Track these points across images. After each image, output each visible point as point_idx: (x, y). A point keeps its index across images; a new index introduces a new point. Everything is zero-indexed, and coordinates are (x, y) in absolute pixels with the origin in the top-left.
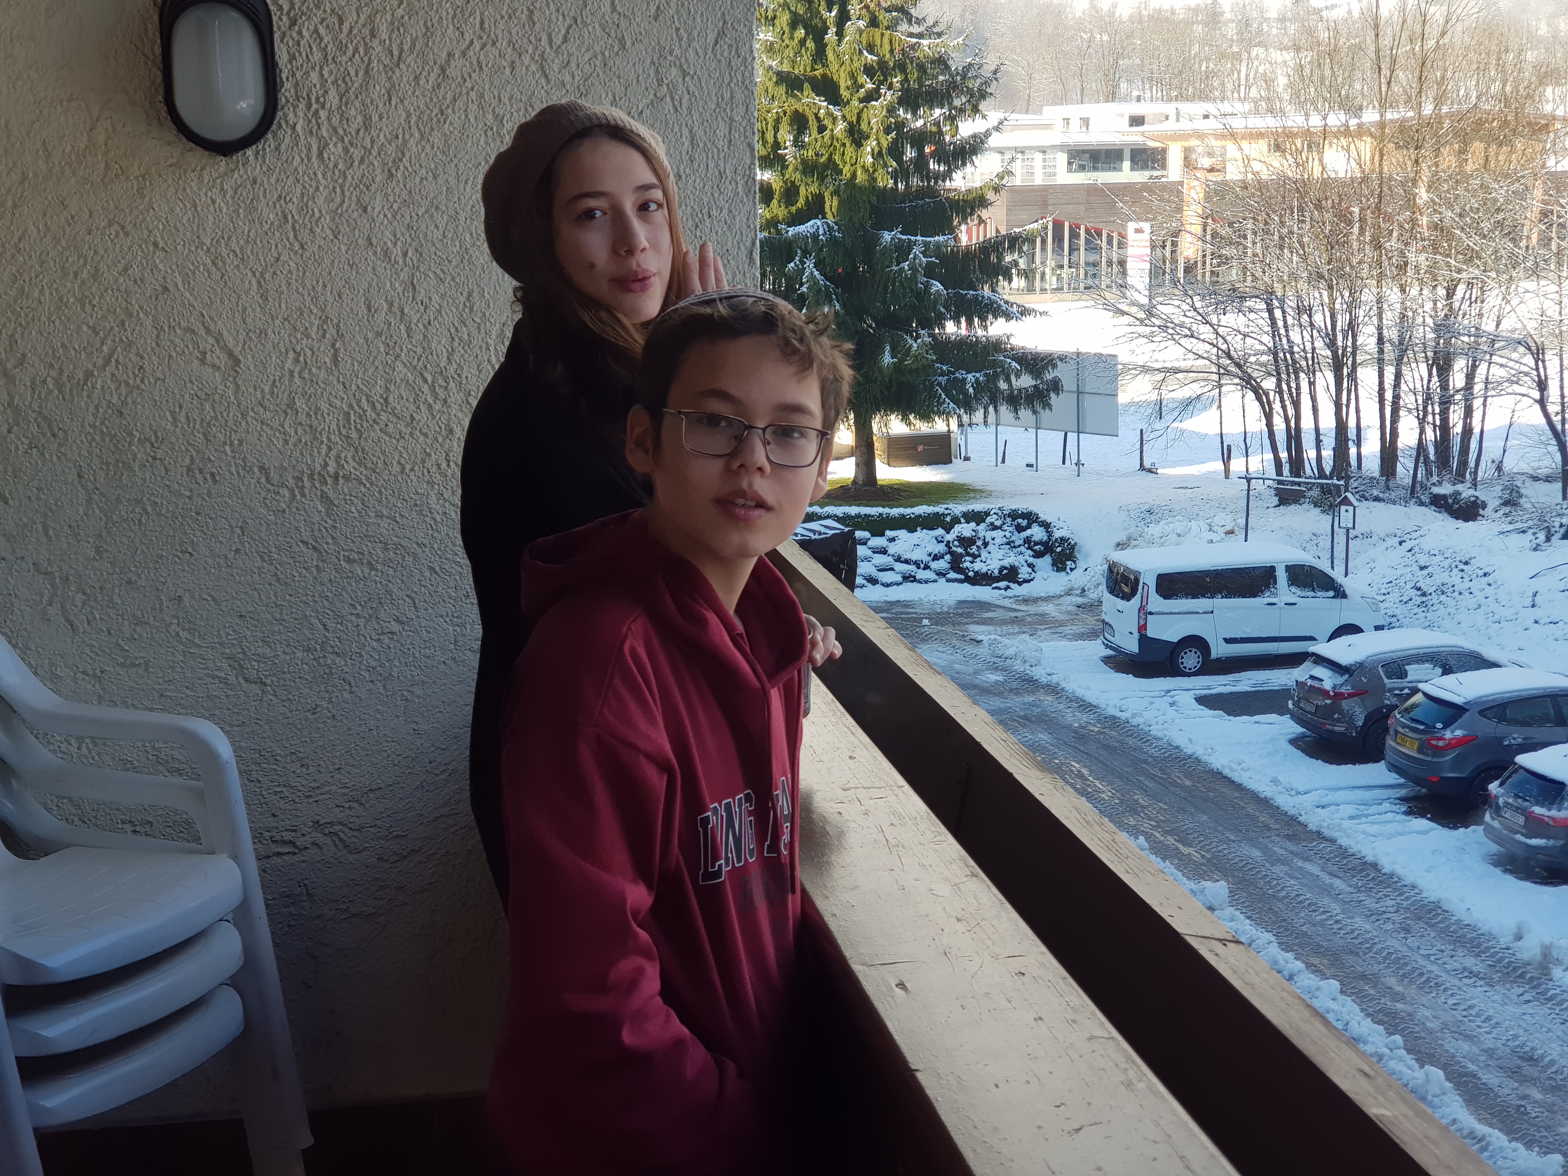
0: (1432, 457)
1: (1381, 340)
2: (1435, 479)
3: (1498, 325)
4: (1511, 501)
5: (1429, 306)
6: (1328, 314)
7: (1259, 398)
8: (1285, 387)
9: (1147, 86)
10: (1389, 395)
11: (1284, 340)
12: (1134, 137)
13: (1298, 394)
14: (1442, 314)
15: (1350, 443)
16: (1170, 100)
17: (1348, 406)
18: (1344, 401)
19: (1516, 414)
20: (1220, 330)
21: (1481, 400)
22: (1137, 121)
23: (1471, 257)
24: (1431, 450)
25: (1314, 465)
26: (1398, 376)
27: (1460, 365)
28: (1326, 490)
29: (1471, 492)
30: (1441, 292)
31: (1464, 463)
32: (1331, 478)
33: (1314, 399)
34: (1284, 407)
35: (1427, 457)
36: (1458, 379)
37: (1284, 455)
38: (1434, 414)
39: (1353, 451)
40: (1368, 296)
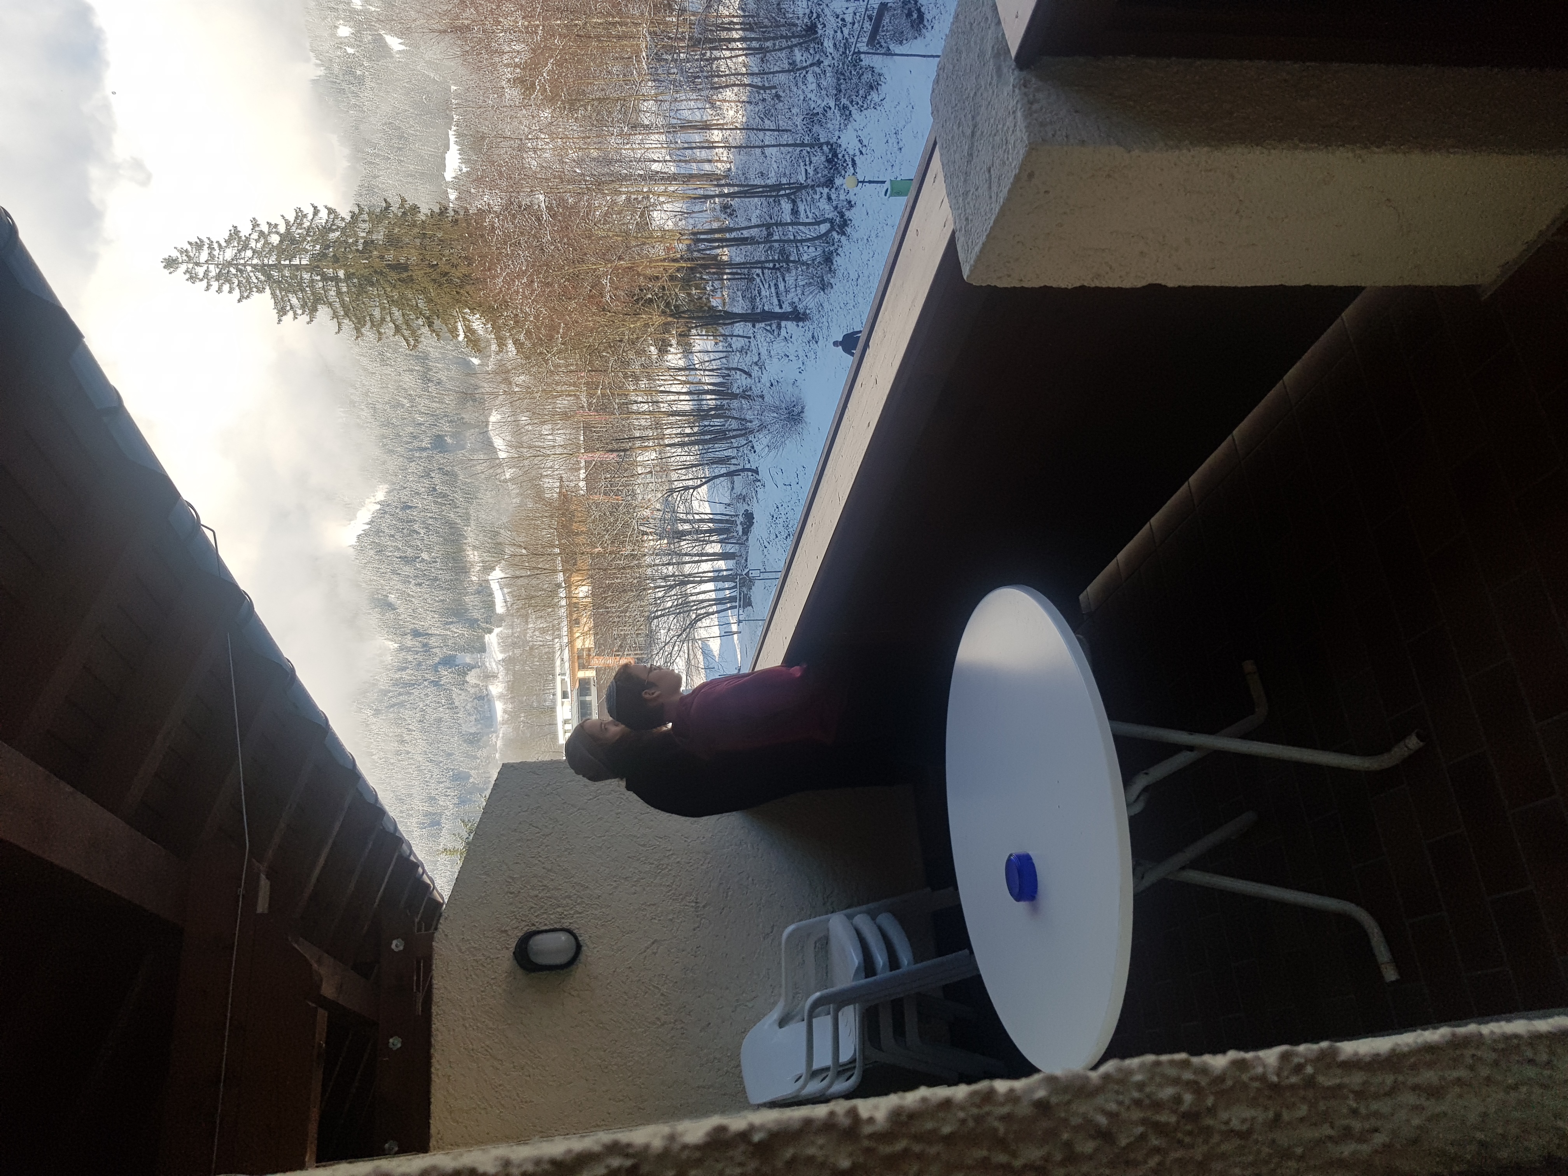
0: (725, 536)
1: (668, 564)
2: (735, 534)
3: (660, 510)
4: (742, 498)
5: (652, 543)
6: (658, 590)
7: (700, 620)
8: (695, 607)
9: (548, 691)
10: (697, 558)
11: (671, 609)
12: (573, 695)
13: (698, 601)
14: (656, 537)
15: (720, 575)
16: (554, 679)
17: (701, 577)
18: (699, 579)
19: (702, 499)
20: (667, 641)
21: (695, 515)
22: (565, 695)
23: (626, 525)
24: (722, 537)
25: (732, 591)
26: (686, 554)
27: (681, 527)
28: (742, 584)
29: (740, 517)
30: (645, 537)
31: (727, 521)
32: (736, 582)
33: (699, 593)
34: (704, 607)
35: (725, 539)
36: (687, 527)
37: (729, 605)
38: (704, 537)
39: (725, 573)
40: (649, 571)
